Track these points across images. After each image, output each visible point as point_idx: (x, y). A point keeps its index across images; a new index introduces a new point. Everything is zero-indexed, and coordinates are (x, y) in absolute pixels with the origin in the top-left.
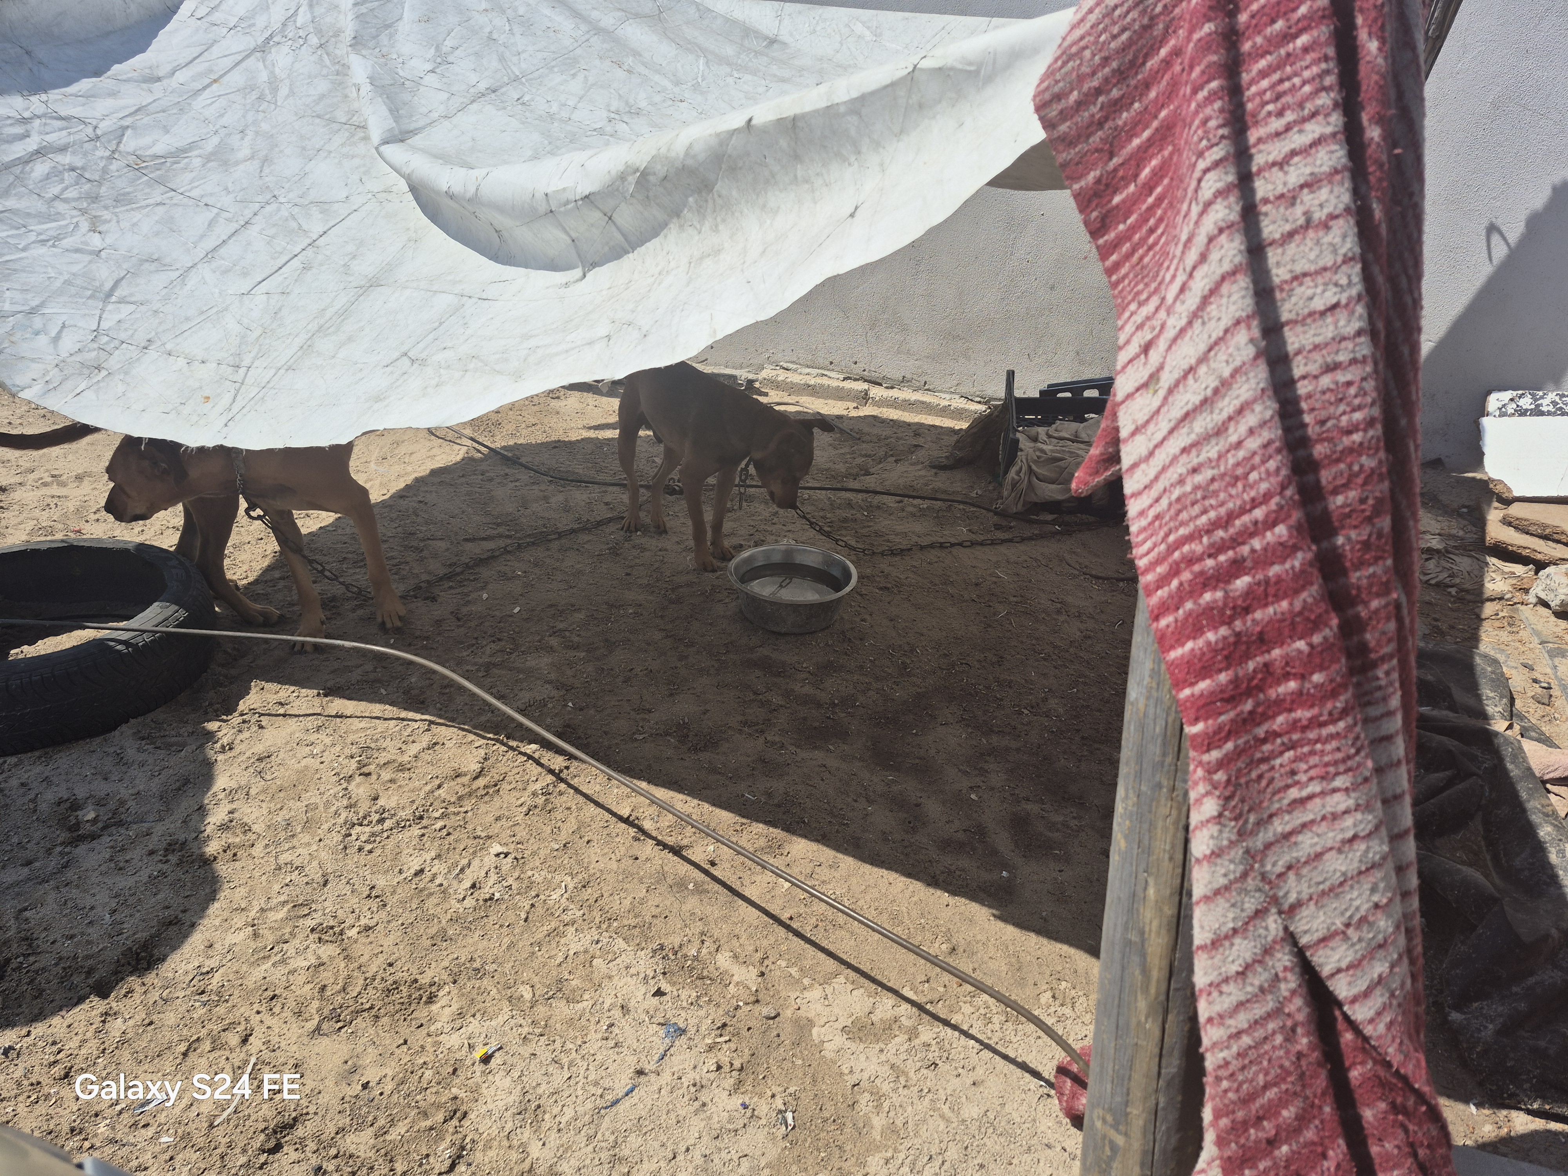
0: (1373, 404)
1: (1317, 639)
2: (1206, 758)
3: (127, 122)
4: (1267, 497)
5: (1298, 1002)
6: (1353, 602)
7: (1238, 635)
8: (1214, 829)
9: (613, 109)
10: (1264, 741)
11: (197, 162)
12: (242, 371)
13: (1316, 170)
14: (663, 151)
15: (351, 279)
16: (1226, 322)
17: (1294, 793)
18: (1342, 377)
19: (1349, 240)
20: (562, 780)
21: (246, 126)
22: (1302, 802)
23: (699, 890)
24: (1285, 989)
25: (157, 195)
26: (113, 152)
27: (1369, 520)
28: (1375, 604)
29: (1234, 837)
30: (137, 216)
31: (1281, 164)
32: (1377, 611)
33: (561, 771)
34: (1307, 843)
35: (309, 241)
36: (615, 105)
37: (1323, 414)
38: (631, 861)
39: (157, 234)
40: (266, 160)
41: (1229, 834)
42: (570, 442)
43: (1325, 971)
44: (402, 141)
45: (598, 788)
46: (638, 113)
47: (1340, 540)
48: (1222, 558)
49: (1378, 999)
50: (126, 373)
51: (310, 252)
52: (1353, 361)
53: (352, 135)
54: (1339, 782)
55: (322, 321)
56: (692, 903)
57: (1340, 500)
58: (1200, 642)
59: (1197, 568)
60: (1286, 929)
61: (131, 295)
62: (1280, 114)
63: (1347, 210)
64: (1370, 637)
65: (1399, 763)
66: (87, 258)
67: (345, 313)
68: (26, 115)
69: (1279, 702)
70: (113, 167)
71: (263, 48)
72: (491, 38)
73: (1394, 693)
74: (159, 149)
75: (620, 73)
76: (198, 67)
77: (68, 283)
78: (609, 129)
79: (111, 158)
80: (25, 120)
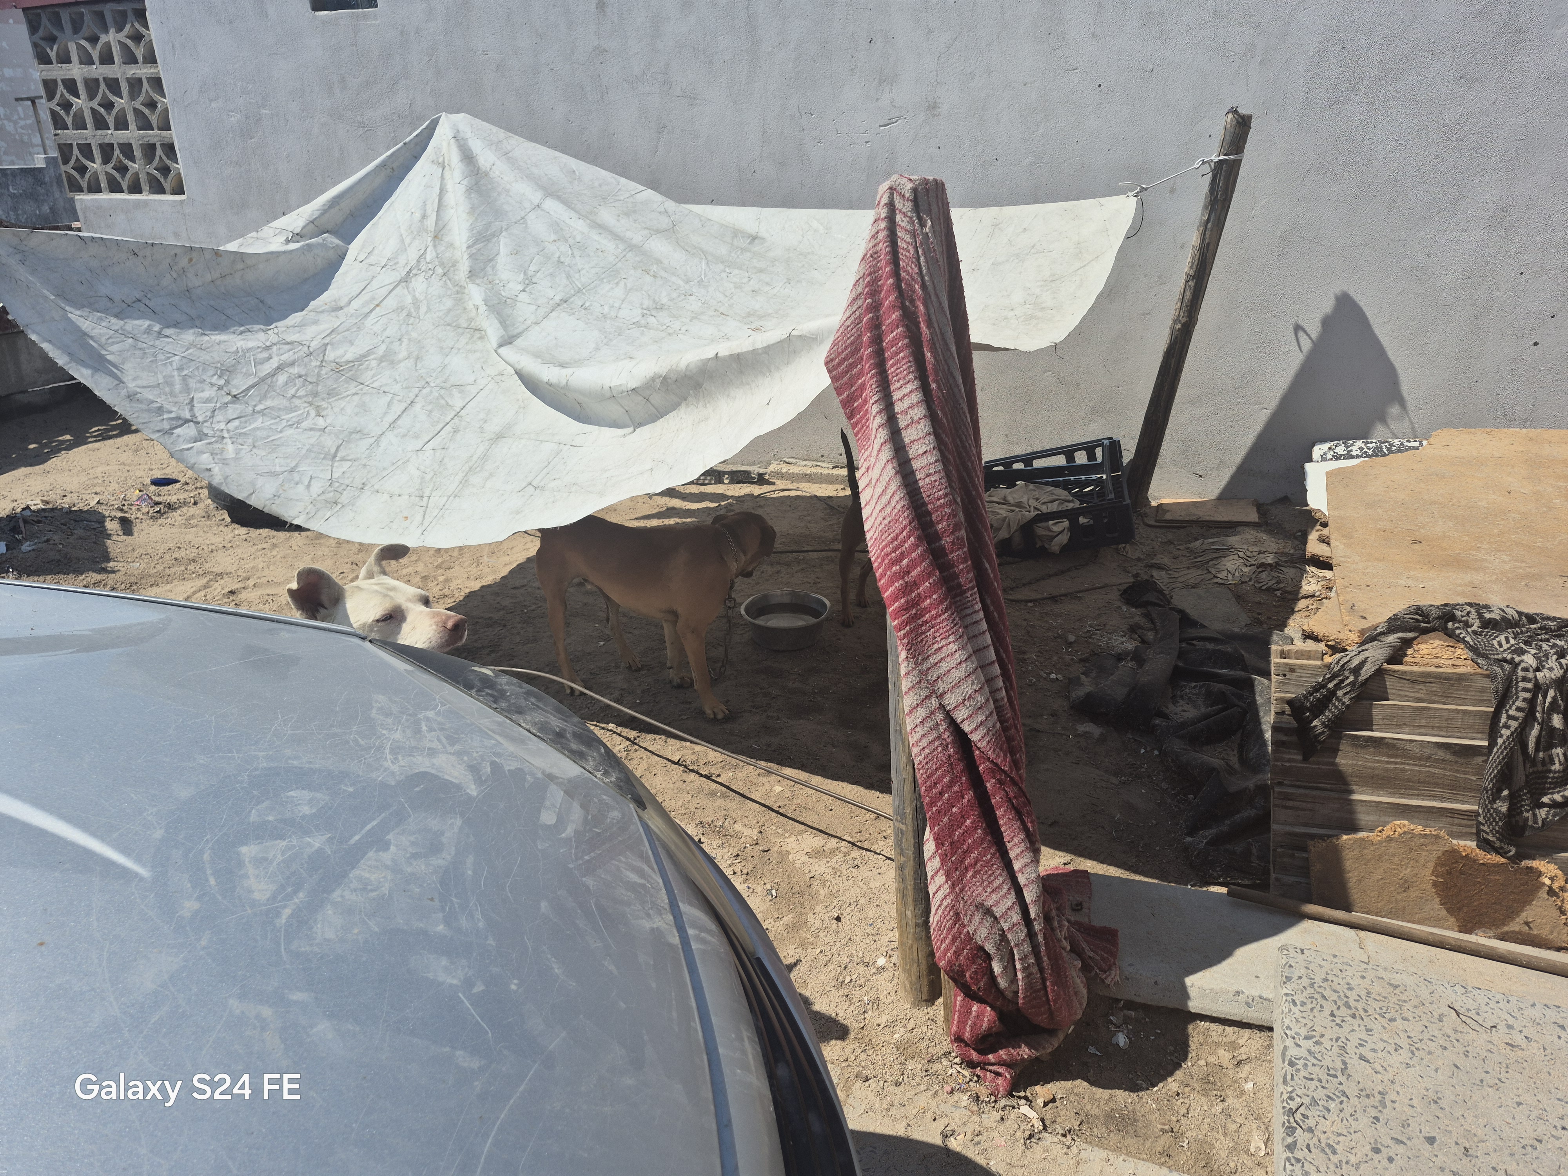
0: (946, 488)
1: (931, 581)
2: (899, 634)
3: (327, 340)
4: (906, 527)
5: (947, 734)
6: (953, 566)
7: (906, 583)
8: (906, 663)
9: (645, 307)
10: (922, 625)
11: (374, 363)
12: (425, 499)
13: (913, 402)
14: (674, 367)
15: (485, 435)
16: (885, 461)
17: (936, 646)
18: (934, 478)
19: (927, 427)
21: (402, 335)
22: (940, 649)
23: (723, 796)
24: (941, 729)
25: (353, 388)
26: (322, 362)
27: (952, 533)
28: (961, 567)
29: (914, 666)
30: (343, 403)
31: (901, 399)
32: (962, 570)
33: (635, 739)
34: (944, 666)
35: (455, 413)
36: (646, 303)
37: (928, 493)
38: (681, 783)
39: (357, 414)
40: (418, 358)
41: (912, 665)
43: (959, 722)
44: (510, 343)
45: (659, 747)
46: (661, 308)
47: (942, 542)
48: (897, 552)
49: (981, 731)
50: (353, 505)
51: (456, 420)
52: (935, 472)
53: (473, 336)
54: (951, 639)
55: (471, 464)
56: (719, 802)
57: (940, 526)
59: (888, 559)
60: (940, 704)
61: (348, 455)
62: (898, 381)
63: (925, 416)
64: (962, 580)
65: (984, 633)
66: (318, 434)
67: (484, 458)
68: (268, 344)
69: (925, 608)
70: (323, 372)
71: (406, 280)
72: (560, 262)
73: (977, 603)
74: (349, 356)
75: (648, 279)
76: (365, 296)
77: (309, 450)
78: (643, 322)
79: (321, 366)
80: (268, 348)
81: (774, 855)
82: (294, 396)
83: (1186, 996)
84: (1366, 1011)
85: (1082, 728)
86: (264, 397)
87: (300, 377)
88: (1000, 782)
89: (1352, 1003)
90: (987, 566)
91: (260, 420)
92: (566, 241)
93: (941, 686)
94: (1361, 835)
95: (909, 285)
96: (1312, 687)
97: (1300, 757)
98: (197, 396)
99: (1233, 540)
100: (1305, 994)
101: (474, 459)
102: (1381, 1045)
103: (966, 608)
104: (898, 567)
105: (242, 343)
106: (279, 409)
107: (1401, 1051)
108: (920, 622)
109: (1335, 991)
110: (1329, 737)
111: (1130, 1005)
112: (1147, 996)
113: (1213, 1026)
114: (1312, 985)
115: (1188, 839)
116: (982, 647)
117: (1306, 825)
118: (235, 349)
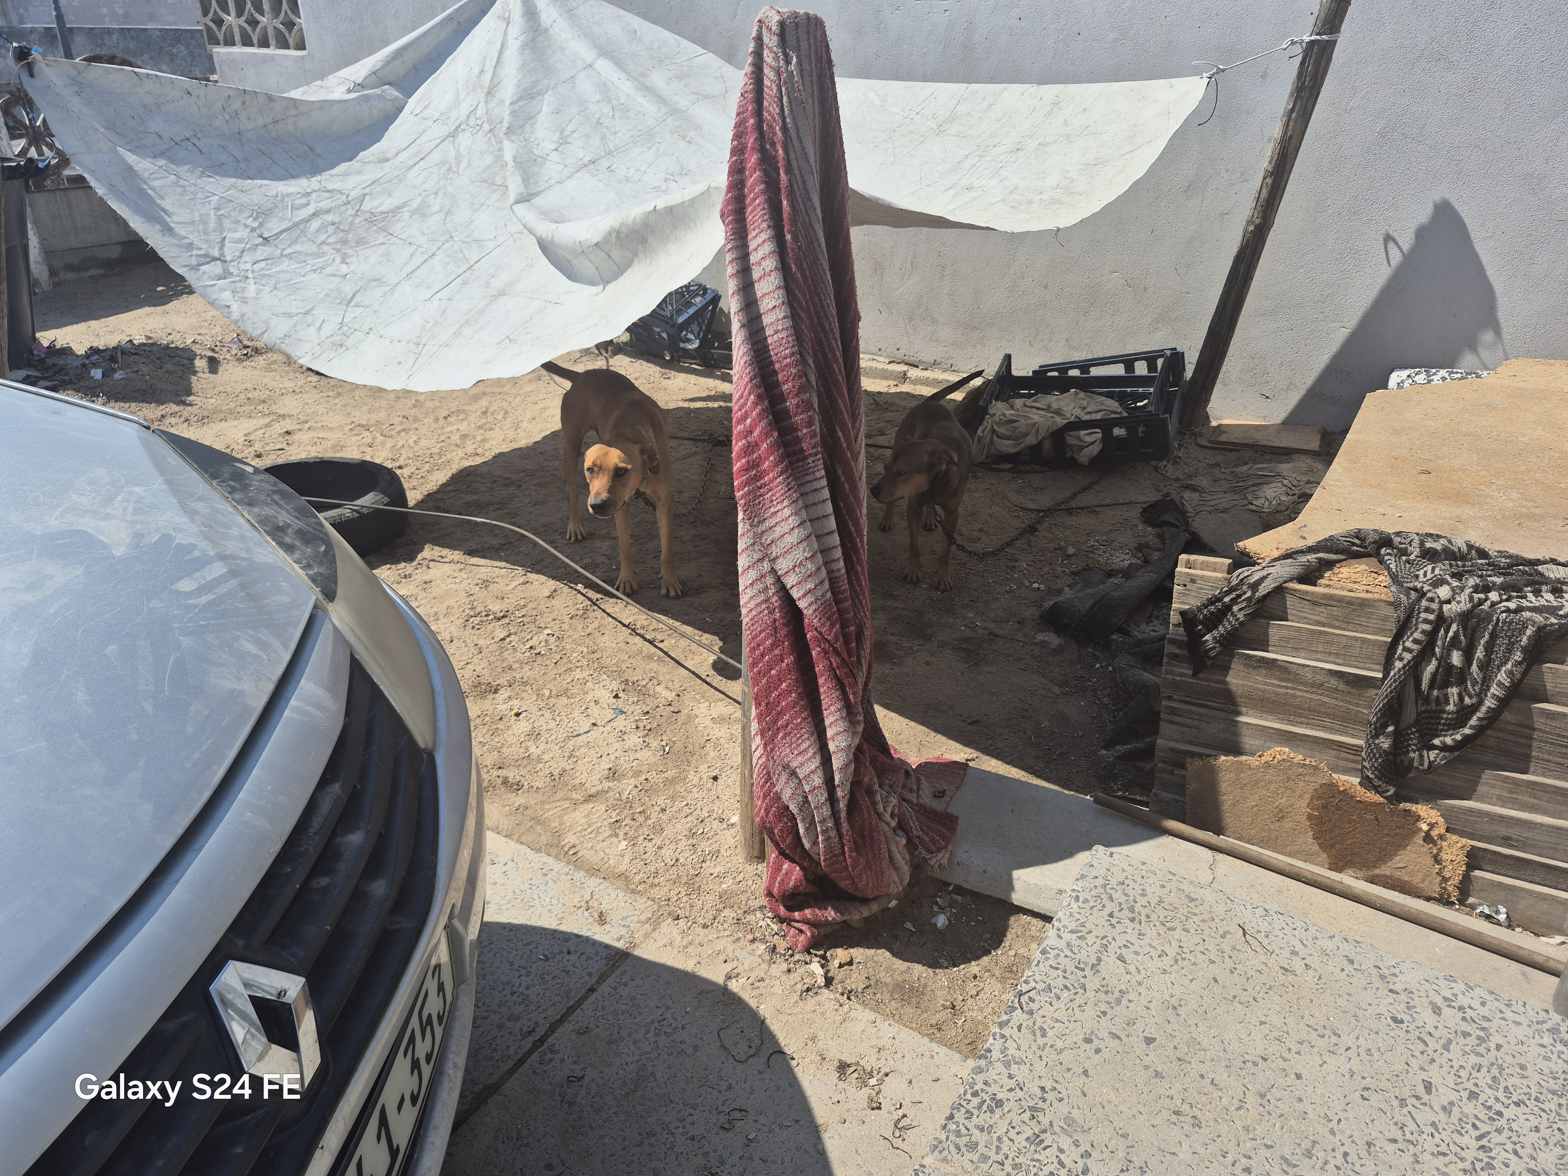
1: (769, 441)
3: (367, 190)
5: (775, 598)
7: (749, 443)
9: (670, 172)
10: (761, 488)
11: (407, 215)
12: (420, 347)
13: (767, 252)
15: (489, 290)
17: (772, 510)
18: (782, 335)
21: (439, 189)
22: (775, 513)
24: (771, 592)
25: (381, 238)
26: (357, 211)
27: (797, 395)
28: (806, 431)
30: (368, 252)
31: (756, 249)
32: (807, 434)
33: (597, 601)
34: (778, 531)
35: (468, 266)
36: (673, 169)
37: (776, 351)
38: (624, 645)
39: (379, 263)
40: (449, 213)
41: (747, 526)
43: (788, 587)
44: (528, 201)
45: (616, 610)
47: (788, 403)
50: (356, 348)
51: (468, 273)
52: (783, 329)
53: (501, 194)
54: (786, 503)
55: (468, 317)
56: (653, 665)
60: (772, 568)
61: (362, 302)
62: (755, 229)
63: (777, 268)
64: (803, 444)
65: (824, 501)
66: (339, 279)
67: (482, 312)
68: (308, 190)
69: (764, 470)
70: (356, 221)
71: (453, 135)
72: (599, 123)
73: (820, 470)
74: (384, 208)
75: (683, 144)
76: (413, 150)
77: (327, 295)
78: (663, 187)
79: (356, 215)
80: (307, 194)
81: (682, 717)
82: (323, 242)
83: (1010, 887)
84: (1148, 916)
85: (1040, 637)
86: (294, 242)
87: (333, 224)
88: (825, 652)
89: (1138, 907)
90: (840, 434)
91: (287, 263)
92: (610, 101)
93: (775, 551)
94: (1244, 758)
95: (770, 127)
96: (1208, 599)
97: (1190, 672)
98: (230, 235)
99: (1284, 468)
100: (1094, 893)
101: (473, 312)
102: (1147, 949)
103: (805, 474)
104: (745, 424)
105: (283, 187)
106: (307, 254)
107: (1164, 958)
108: (759, 484)
109: (1126, 895)
110: (1220, 653)
111: (959, 890)
112: (973, 883)
113: (1034, 921)
114: (1104, 886)
115: (1103, 752)
116: (820, 515)
117: (1191, 743)
118: (274, 193)
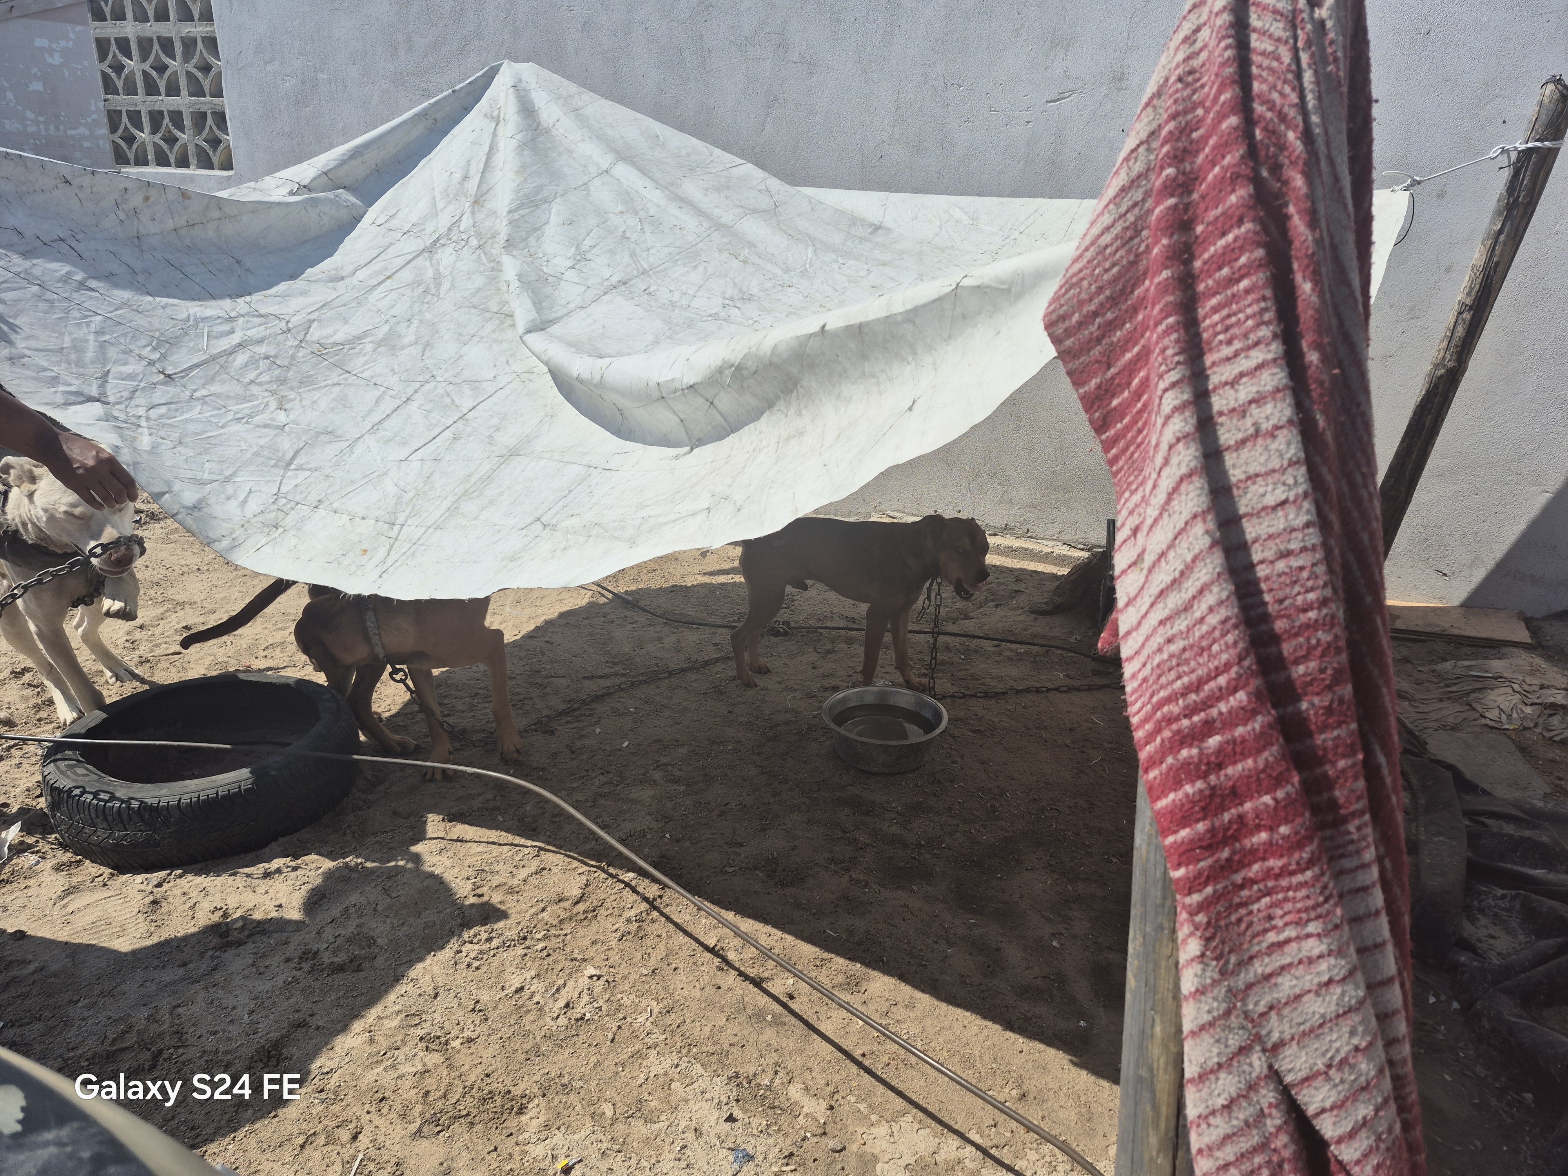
0: (1325, 586)
1: (1280, 794)
2: (1188, 900)
3: (314, 316)
4: (1227, 667)
5: (1284, 1138)
6: (1321, 761)
7: (1213, 788)
8: (1197, 968)
9: (727, 296)
10: (1242, 887)
11: (369, 347)
12: (397, 528)
13: (1261, 389)
15: (495, 449)
16: (1186, 515)
18: (1295, 563)
19: (1293, 447)
20: (655, 908)
21: (413, 316)
22: (1280, 945)
23: (777, 1022)
25: (335, 376)
26: (301, 342)
27: (1329, 688)
28: (1342, 763)
29: (1216, 976)
30: (317, 395)
31: (1232, 384)
32: (1343, 771)
33: (655, 899)
35: (460, 415)
36: (730, 292)
37: (1281, 594)
38: (714, 990)
39: (332, 410)
40: (427, 345)
41: (1212, 973)
42: (686, 587)
44: (543, 330)
45: (688, 918)
46: (749, 298)
47: (1304, 705)
48: (1196, 719)
49: (1364, 1141)
50: (299, 529)
51: (460, 424)
52: (1304, 549)
53: (502, 323)
54: (1312, 928)
55: (467, 486)
56: (769, 1034)
57: (1301, 669)
58: (1180, 794)
59: (1175, 727)
60: (1270, 1066)
61: (308, 463)
62: (1227, 344)
63: (1290, 422)
64: (1338, 794)
65: (1377, 913)
66: (273, 432)
67: (487, 479)
68: (233, 314)
69: (1253, 851)
70: (300, 354)
71: (430, 250)
72: (624, 237)
73: (1368, 847)
74: (339, 337)
75: (736, 264)
76: (375, 266)
77: (256, 454)
78: (723, 314)
79: (299, 346)
80: (232, 319)
82: (253, 382)
86: (212, 380)
87: (267, 358)
91: (198, 409)
92: (636, 213)
93: (1277, 1029)
95: (1272, 132)
98: (116, 369)
101: (473, 480)
103: (1343, 856)
104: (1195, 751)
105: (197, 309)
106: (228, 397)
108: (1238, 878)
116: (1370, 943)
118: (185, 315)
